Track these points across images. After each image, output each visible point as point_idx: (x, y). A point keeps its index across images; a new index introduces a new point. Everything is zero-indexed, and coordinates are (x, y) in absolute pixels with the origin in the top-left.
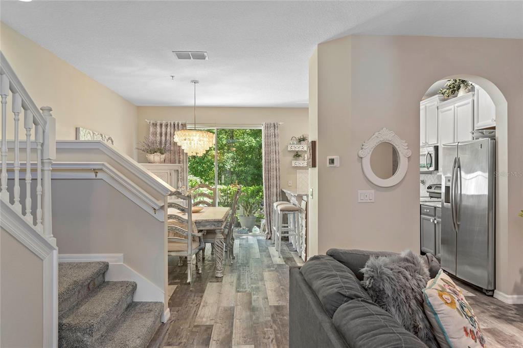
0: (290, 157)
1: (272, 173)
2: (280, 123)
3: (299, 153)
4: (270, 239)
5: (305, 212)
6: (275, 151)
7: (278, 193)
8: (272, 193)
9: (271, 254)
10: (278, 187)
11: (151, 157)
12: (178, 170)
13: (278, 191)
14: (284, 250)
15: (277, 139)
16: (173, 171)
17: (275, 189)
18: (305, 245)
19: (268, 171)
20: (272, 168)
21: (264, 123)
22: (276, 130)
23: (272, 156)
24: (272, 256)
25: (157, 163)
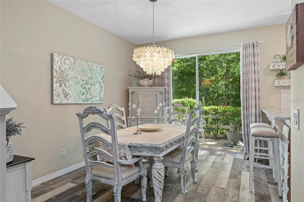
0: (273, 77)
1: (250, 93)
2: (260, 42)
3: (284, 72)
4: (248, 159)
5: (288, 142)
6: (254, 71)
7: (257, 114)
8: (250, 113)
9: (241, 183)
10: (257, 108)
11: (142, 82)
12: (162, 92)
13: (258, 111)
14: (261, 179)
15: (256, 59)
16: (158, 93)
17: (254, 110)
18: (288, 188)
19: (246, 91)
20: (250, 88)
21: (242, 44)
22: (255, 50)
23: (250, 76)
24: (241, 187)
25: (146, 86)
